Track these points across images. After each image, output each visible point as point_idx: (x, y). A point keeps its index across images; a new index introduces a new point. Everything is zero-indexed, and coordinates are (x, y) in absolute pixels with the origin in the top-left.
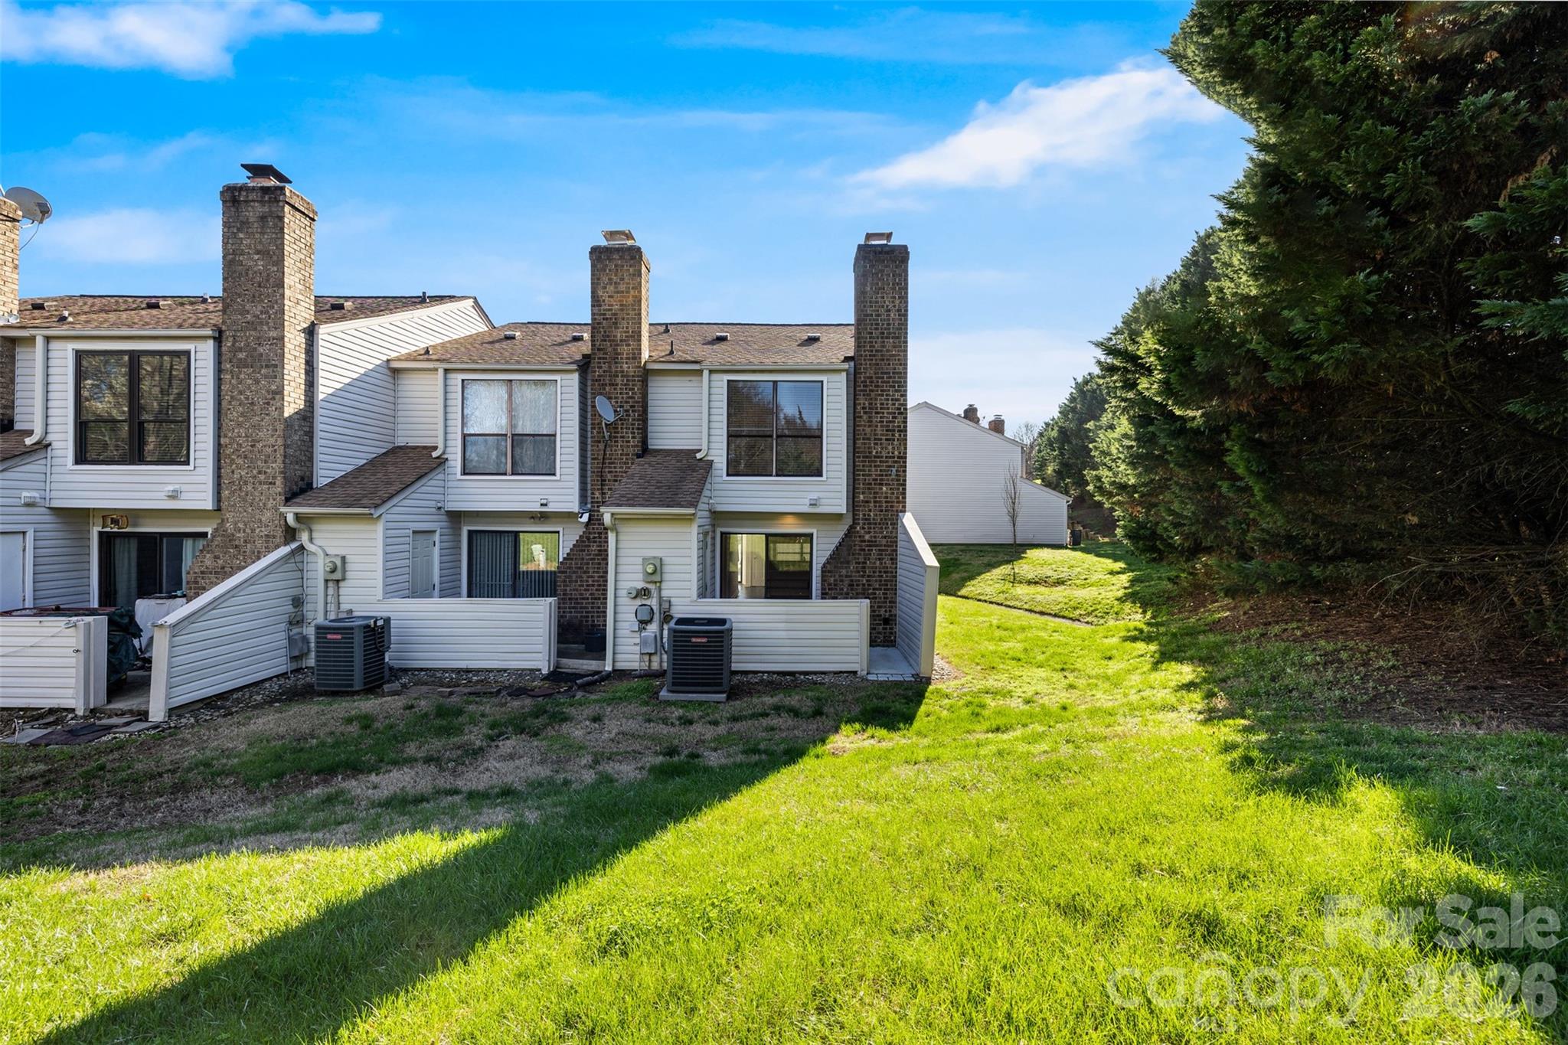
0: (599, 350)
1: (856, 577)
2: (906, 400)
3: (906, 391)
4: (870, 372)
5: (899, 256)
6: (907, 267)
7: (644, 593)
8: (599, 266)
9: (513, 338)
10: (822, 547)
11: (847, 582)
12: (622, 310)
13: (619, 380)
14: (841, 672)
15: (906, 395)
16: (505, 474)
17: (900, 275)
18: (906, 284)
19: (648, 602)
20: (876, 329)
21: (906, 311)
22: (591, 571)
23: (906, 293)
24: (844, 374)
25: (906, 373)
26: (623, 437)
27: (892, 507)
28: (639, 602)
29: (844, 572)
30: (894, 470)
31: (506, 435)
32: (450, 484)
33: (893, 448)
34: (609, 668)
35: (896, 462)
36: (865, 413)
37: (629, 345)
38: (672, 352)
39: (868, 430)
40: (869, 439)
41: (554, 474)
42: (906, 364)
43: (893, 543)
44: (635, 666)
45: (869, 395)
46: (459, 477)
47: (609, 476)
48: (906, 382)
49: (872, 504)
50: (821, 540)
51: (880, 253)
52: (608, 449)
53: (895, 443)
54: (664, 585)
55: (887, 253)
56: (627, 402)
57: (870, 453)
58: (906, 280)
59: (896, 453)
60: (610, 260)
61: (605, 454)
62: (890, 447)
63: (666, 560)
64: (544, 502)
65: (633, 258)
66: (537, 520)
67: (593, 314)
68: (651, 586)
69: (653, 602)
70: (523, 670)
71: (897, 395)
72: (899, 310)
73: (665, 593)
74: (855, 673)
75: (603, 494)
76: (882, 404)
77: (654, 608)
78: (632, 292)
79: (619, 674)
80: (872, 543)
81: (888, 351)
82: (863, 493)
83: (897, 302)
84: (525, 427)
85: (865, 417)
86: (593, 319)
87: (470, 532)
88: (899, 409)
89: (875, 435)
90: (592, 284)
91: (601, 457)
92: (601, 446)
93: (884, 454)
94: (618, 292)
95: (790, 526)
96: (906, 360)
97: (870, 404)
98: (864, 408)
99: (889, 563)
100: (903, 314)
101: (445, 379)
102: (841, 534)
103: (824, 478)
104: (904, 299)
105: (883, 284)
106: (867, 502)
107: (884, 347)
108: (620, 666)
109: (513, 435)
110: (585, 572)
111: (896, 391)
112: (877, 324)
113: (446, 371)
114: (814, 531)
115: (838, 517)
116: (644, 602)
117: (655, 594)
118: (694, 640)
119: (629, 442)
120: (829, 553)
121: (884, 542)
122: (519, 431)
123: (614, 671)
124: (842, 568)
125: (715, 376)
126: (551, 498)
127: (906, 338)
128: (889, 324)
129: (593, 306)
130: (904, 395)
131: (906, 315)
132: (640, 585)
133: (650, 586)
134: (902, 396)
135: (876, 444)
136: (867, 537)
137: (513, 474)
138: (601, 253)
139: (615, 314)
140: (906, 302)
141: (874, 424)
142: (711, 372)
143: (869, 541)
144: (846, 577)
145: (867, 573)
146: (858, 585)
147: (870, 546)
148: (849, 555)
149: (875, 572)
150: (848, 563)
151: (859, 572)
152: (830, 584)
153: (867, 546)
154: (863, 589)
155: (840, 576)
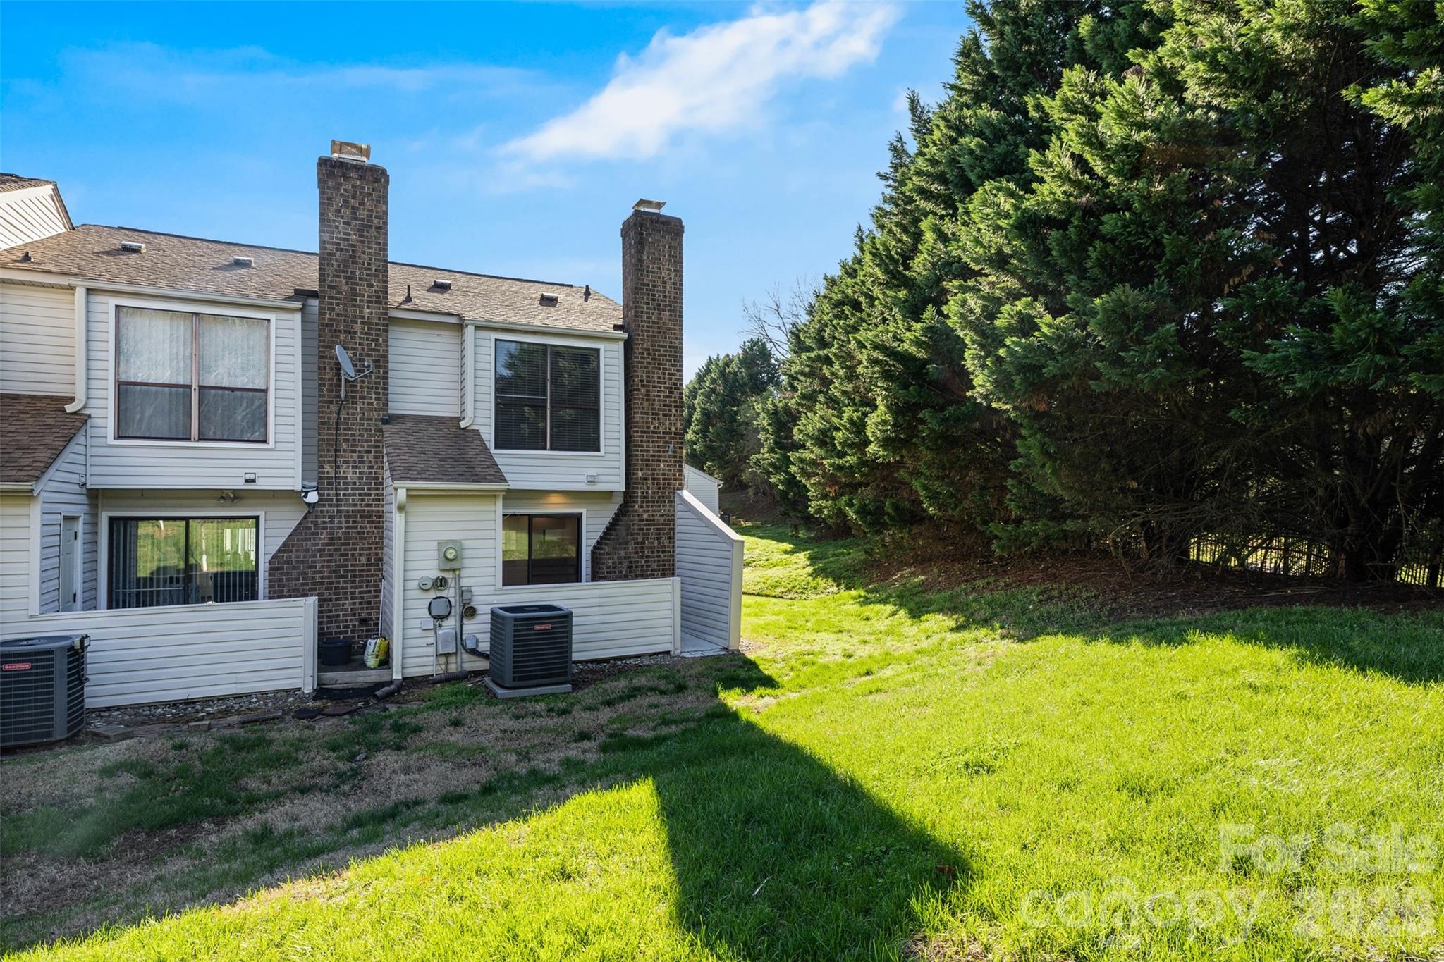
0: (330, 287)
1: (635, 558)
2: (681, 375)
3: (681, 366)
4: (647, 344)
5: (673, 229)
6: (681, 241)
7: (441, 583)
8: (330, 183)
9: (136, 251)
10: (591, 528)
11: (625, 564)
12: (362, 242)
13: (358, 327)
14: (654, 654)
15: (681, 371)
16: (189, 439)
17: (675, 248)
18: (681, 258)
19: (444, 594)
20: (653, 300)
21: (681, 285)
22: (319, 565)
23: (681, 267)
24: (622, 344)
25: (681, 348)
26: (364, 398)
27: (669, 484)
28: (433, 594)
29: (622, 553)
30: (671, 446)
31: (189, 387)
32: (95, 451)
33: (670, 424)
34: (397, 676)
35: (673, 438)
36: (643, 386)
37: (372, 286)
38: (408, 299)
39: (646, 404)
40: (647, 414)
41: (265, 441)
42: (681, 339)
43: (670, 521)
44: (427, 671)
45: (645, 367)
46: (111, 441)
47: (344, 446)
48: (681, 357)
49: (650, 482)
50: (591, 521)
51: (657, 222)
52: (343, 412)
53: (672, 418)
54: (464, 573)
55: (663, 223)
56: (369, 355)
57: (648, 427)
58: (681, 253)
59: (673, 429)
60: (346, 178)
61: (339, 418)
62: (667, 423)
63: (467, 544)
64: (252, 477)
65: (377, 180)
66: (229, 502)
67: (322, 242)
68: (448, 576)
69: (450, 593)
70: (278, 691)
71: (673, 370)
72: (675, 284)
73: (465, 582)
74: (668, 653)
75: (337, 467)
76: (659, 378)
77: (452, 600)
78: (375, 221)
79: (410, 682)
80: (650, 523)
81: (664, 323)
82: (642, 470)
83: (673, 275)
84: (220, 375)
85: (643, 390)
86: (321, 248)
87: (112, 520)
88: (675, 384)
89: (653, 409)
90: (321, 203)
91: (333, 421)
92: (334, 407)
93: (661, 430)
94: (356, 219)
95: (556, 506)
96: (681, 335)
97: (648, 377)
98: (642, 381)
99: (666, 542)
100: (679, 288)
101: (88, 302)
102: (612, 514)
103: (602, 453)
104: (679, 272)
105: (659, 255)
106: (645, 479)
107: (661, 319)
108: (411, 672)
109: (201, 387)
110: (310, 567)
111: (672, 365)
112: (654, 295)
113: (89, 291)
114: (583, 511)
115: (608, 495)
116: (439, 594)
117: (452, 583)
118: (537, 627)
119: (372, 404)
120: (600, 534)
121: (662, 521)
122: (211, 381)
123: (404, 679)
124: (620, 549)
125: (483, 334)
126: (259, 472)
127: (681, 312)
128: (665, 297)
129: (321, 231)
130: (680, 371)
131: (681, 289)
132: (435, 574)
133: (446, 575)
134: (678, 371)
135: (654, 419)
136: (645, 516)
137: (200, 440)
138: (334, 167)
139: (353, 246)
140: (681, 276)
141: (652, 398)
142: (477, 328)
143: (647, 520)
144: (625, 558)
145: (646, 554)
146: (636, 567)
147: (649, 525)
148: (627, 535)
149: (653, 552)
150: (627, 543)
151: (637, 553)
152: (608, 568)
153: (646, 525)
154: (642, 571)
155: (618, 558)
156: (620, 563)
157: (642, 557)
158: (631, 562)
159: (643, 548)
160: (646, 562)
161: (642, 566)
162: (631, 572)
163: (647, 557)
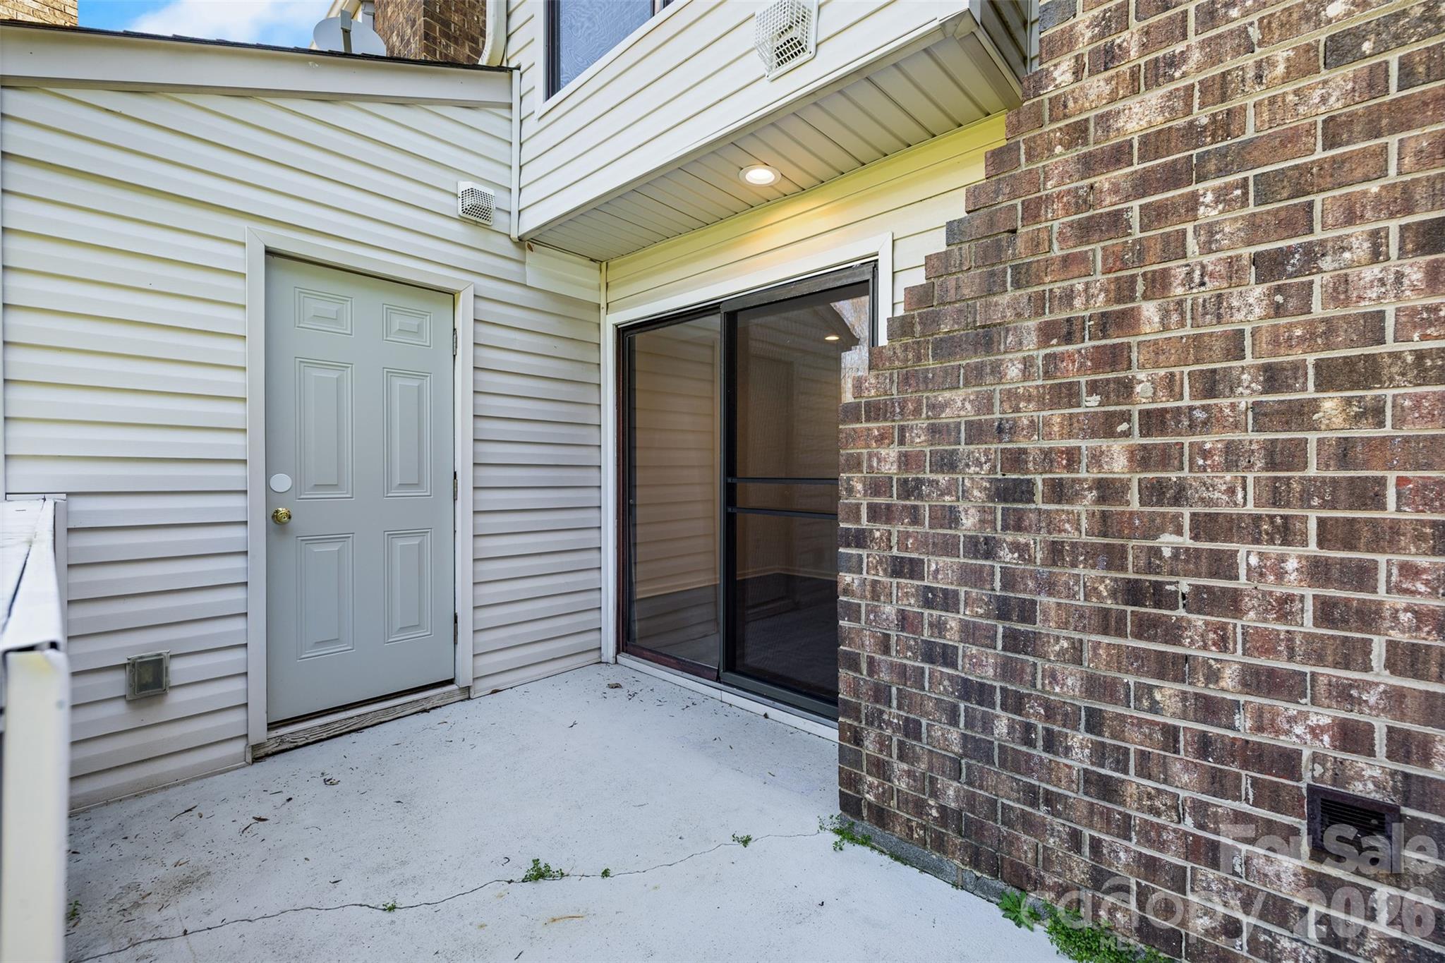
143: (1153, 143)
144: (976, 432)
145: (1144, 395)
146: (1058, 491)
147: (1174, 176)
148: (992, 286)
149: (1210, 385)
150: (987, 337)
151: (1068, 394)
152: (877, 486)
153: (1143, 185)
154: (1104, 523)
155: (935, 431)
156: (947, 463)
157: (1107, 426)
158: (1016, 459)
159: (1116, 357)
160: (1142, 459)
161: (1108, 490)
162: (1016, 523)
163: (1154, 421)
